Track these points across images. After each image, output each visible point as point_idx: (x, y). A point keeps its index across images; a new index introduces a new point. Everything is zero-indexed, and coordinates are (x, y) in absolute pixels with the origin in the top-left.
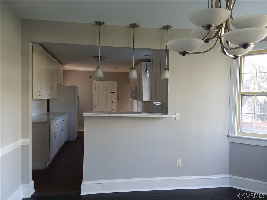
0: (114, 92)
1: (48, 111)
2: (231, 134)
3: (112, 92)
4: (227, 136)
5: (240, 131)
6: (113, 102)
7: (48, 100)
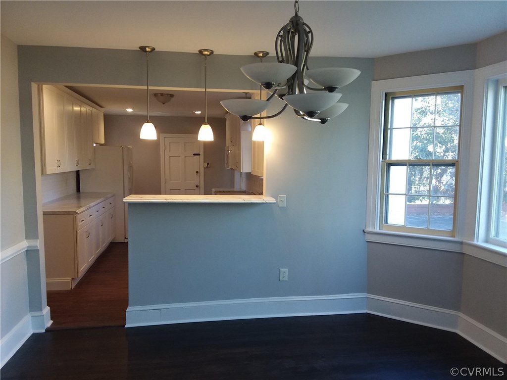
0: (199, 155)
1: (78, 190)
2: (369, 229)
3: (194, 155)
4: (364, 231)
5: (384, 223)
6: (197, 172)
7: (78, 172)
